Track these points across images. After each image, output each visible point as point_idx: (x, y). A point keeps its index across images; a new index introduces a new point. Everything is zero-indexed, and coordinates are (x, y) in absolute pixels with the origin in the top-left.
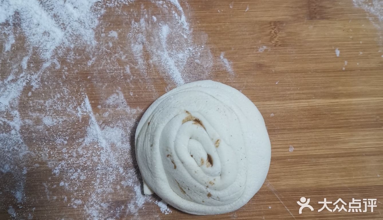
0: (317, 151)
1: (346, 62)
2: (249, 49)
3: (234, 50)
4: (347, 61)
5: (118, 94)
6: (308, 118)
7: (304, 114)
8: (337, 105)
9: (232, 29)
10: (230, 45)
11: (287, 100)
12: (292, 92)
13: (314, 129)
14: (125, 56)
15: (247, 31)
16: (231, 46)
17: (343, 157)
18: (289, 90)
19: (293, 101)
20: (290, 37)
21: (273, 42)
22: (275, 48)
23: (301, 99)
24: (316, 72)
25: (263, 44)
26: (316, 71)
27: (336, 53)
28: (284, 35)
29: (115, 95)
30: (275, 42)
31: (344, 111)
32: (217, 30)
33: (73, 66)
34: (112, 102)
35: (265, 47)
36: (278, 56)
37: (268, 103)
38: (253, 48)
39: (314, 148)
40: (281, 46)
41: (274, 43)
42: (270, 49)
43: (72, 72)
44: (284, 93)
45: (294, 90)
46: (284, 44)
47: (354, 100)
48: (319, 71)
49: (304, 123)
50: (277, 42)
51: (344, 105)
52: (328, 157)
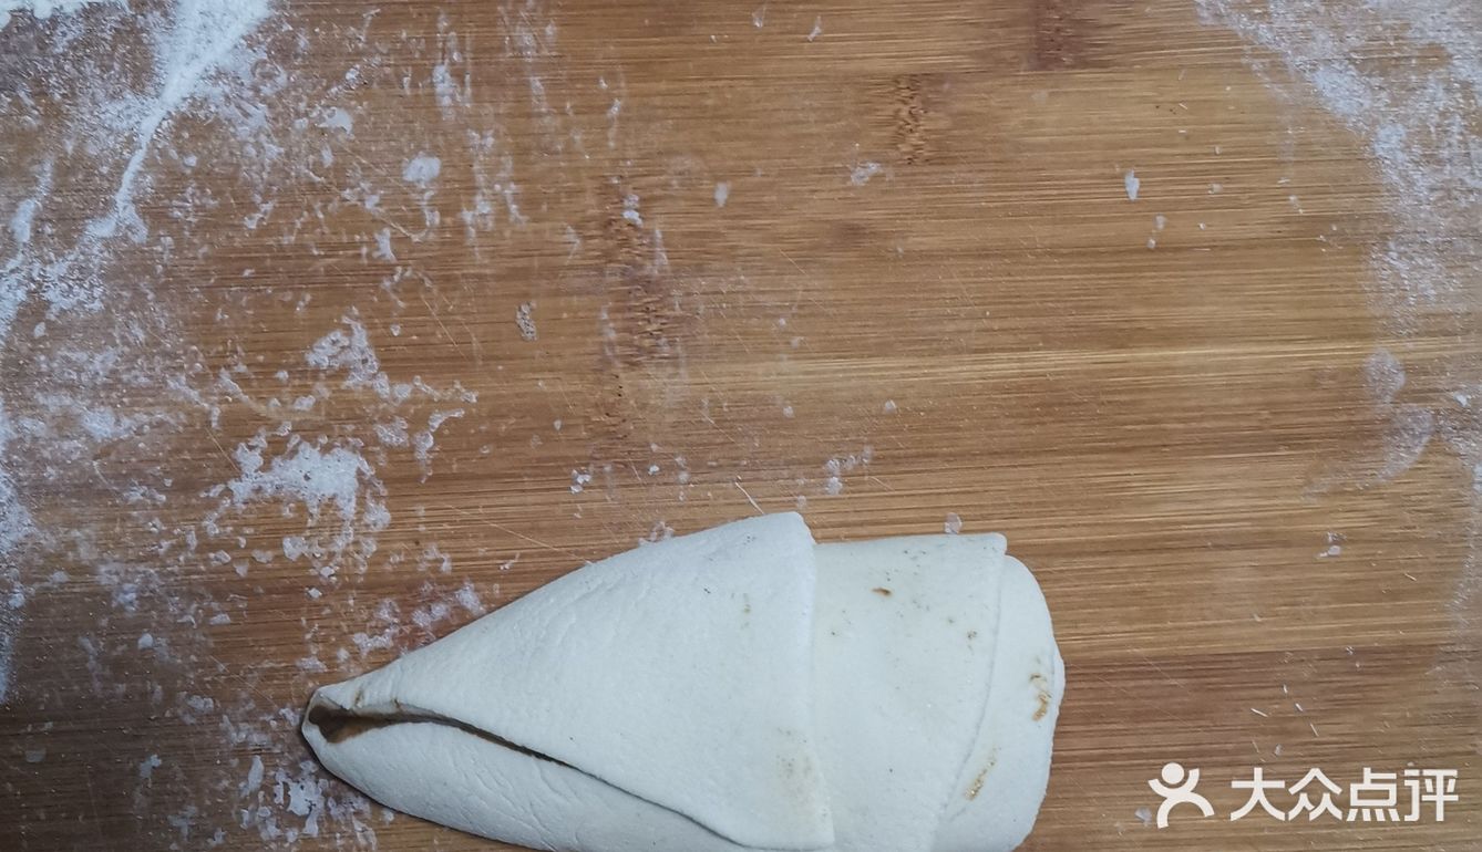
0: (1045, 532)
1: (1161, 220)
2: (815, 171)
3: (762, 175)
4: (1165, 216)
5: (348, 330)
6: (1021, 415)
7: (1003, 404)
8: (1121, 369)
9: (758, 101)
10: (750, 158)
11: (944, 353)
12: (965, 325)
13: (1035, 454)
14: (376, 199)
15: (814, 110)
16: (753, 163)
17: (1134, 551)
18: (952, 318)
19: (966, 358)
20: (966, 132)
21: (904, 150)
22: (908, 170)
23: (993, 350)
24: (1051, 254)
25: (869, 155)
26: (1053, 252)
27: (1128, 189)
28: (943, 124)
29: (337, 335)
30: (910, 149)
31: (1147, 390)
32: (706, 106)
33: (193, 233)
34: (326, 359)
35: (874, 168)
36: (919, 197)
37: (878, 362)
38: (833, 171)
39: (1031, 522)
40: (931, 164)
41: (906, 153)
42: (890, 175)
43: (191, 255)
44: (937, 328)
45: (971, 317)
46: (943, 156)
47: (1184, 354)
48: (1064, 251)
49: (1004, 436)
50: (918, 147)
51: (1147, 372)
52: (1080, 554)
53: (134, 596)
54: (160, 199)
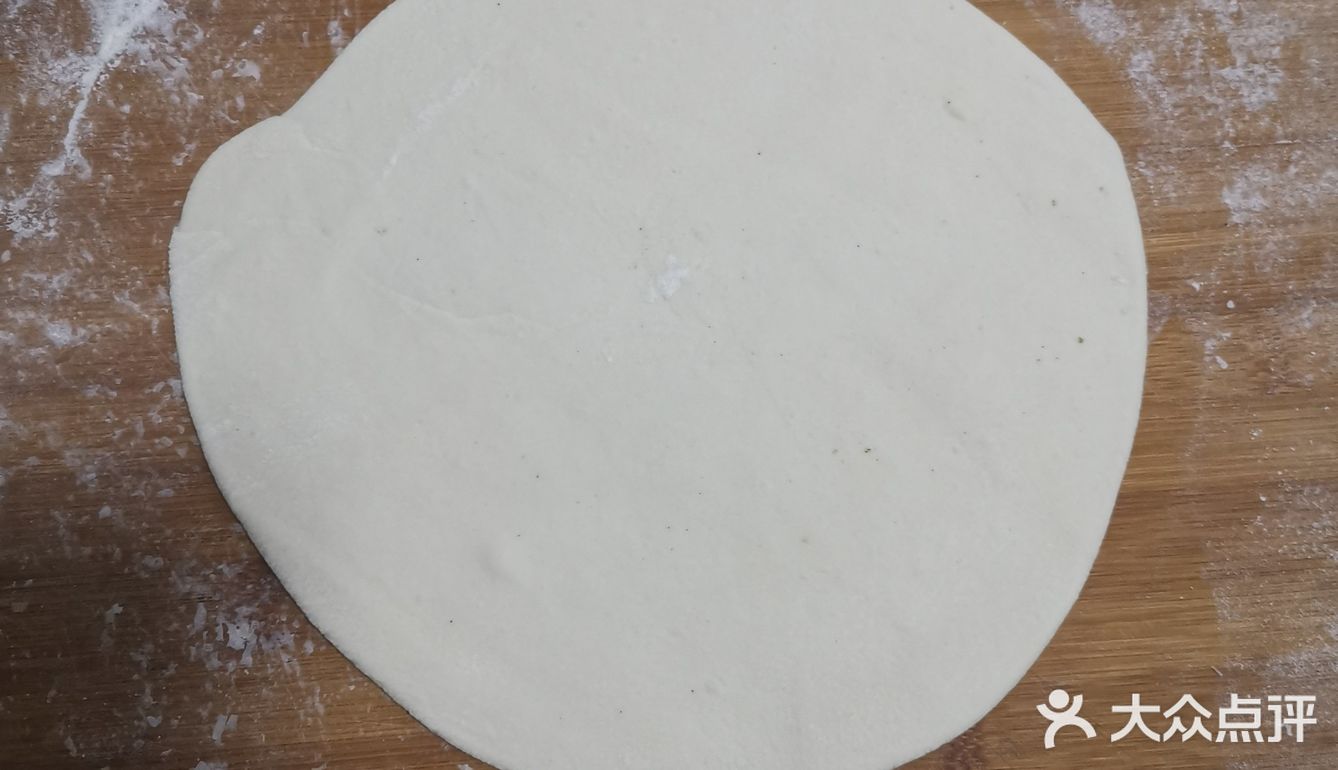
53: (94, 475)
54: (102, 142)
